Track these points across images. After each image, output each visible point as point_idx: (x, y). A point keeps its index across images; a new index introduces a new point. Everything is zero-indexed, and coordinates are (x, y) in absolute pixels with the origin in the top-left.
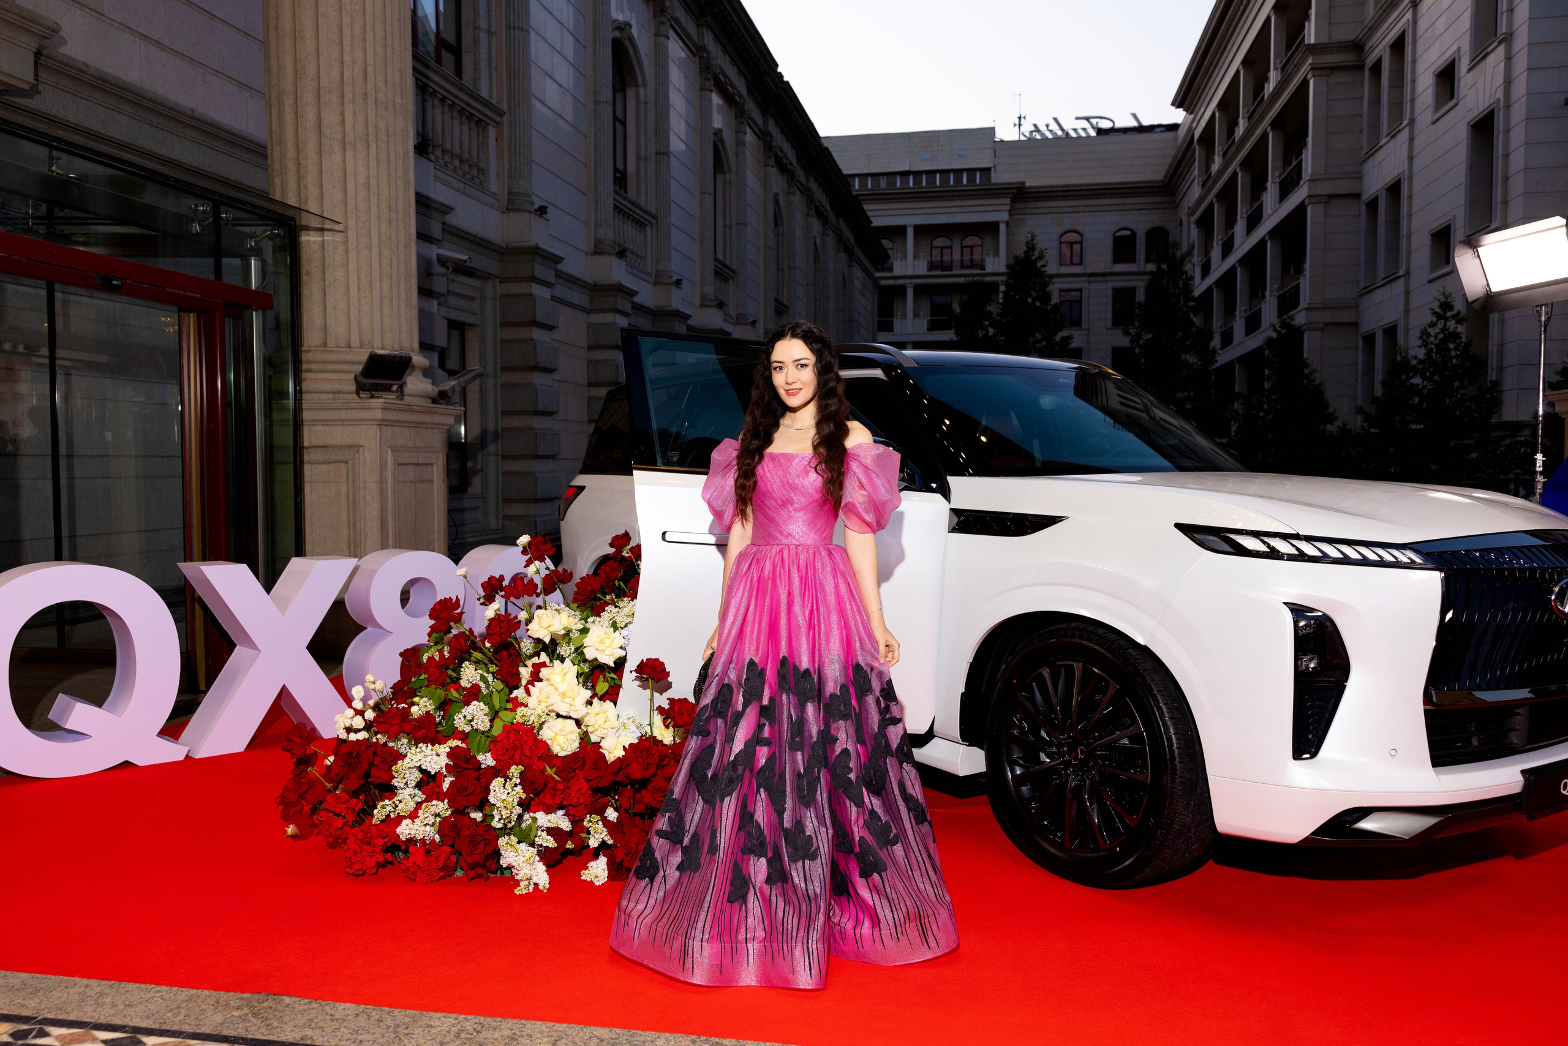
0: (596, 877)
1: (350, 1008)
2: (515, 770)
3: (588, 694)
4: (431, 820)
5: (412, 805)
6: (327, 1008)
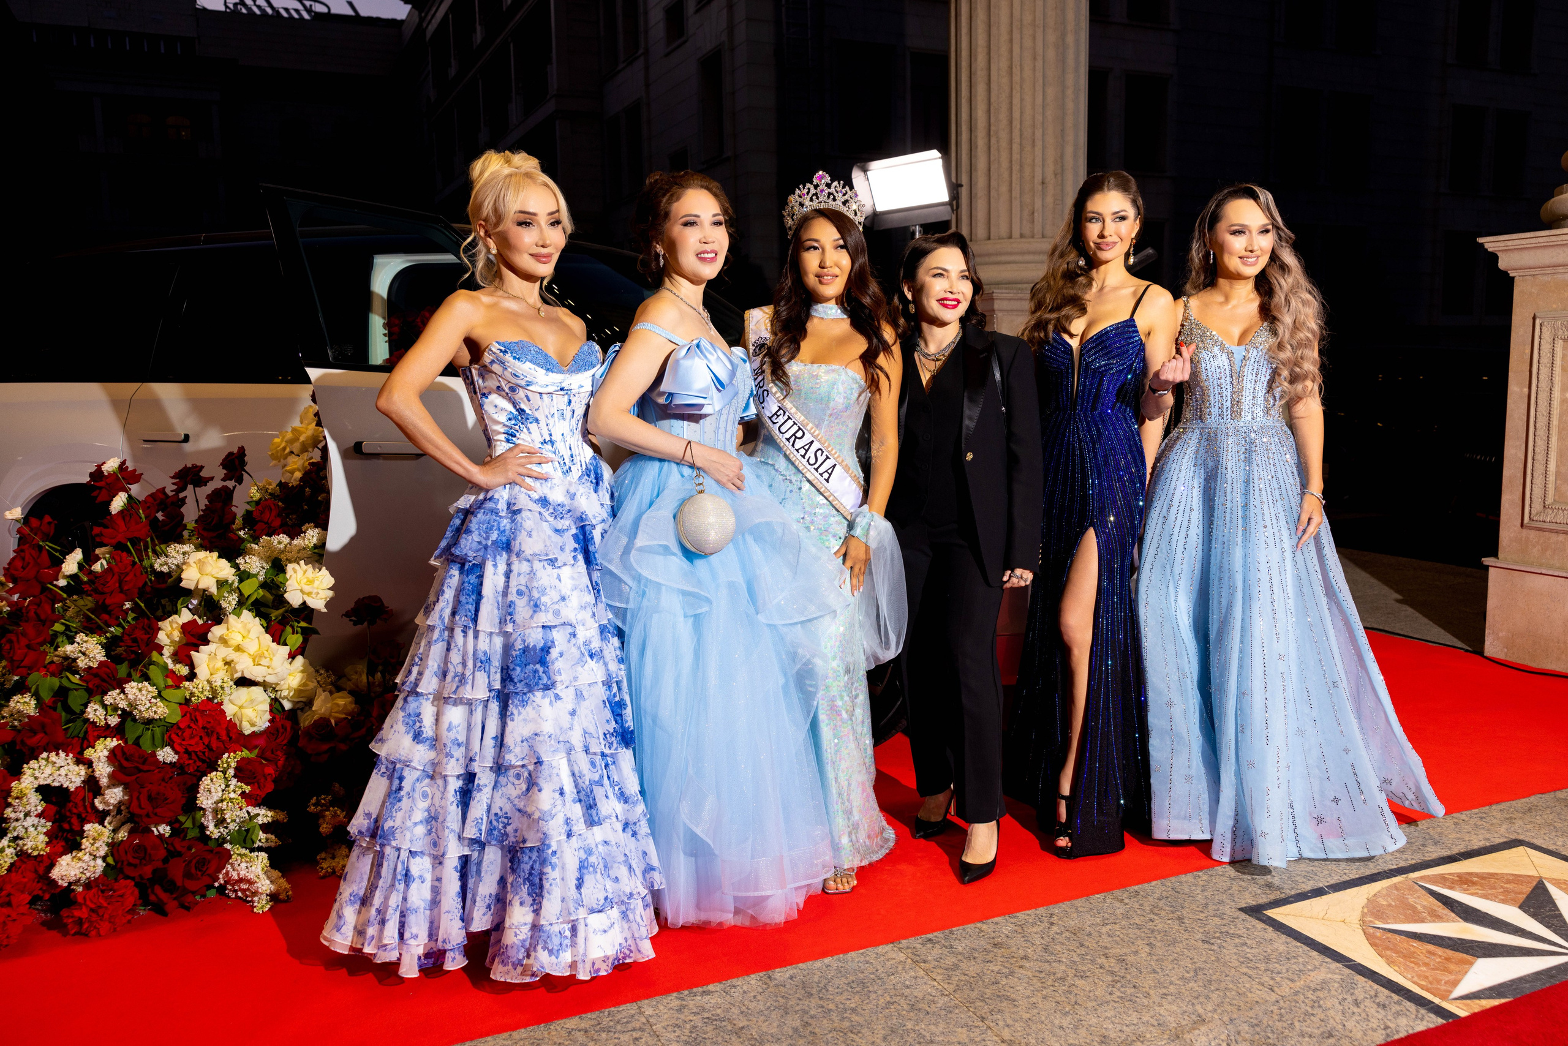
2: (232, 760)
3: (285, 650)
4: (104, 849)
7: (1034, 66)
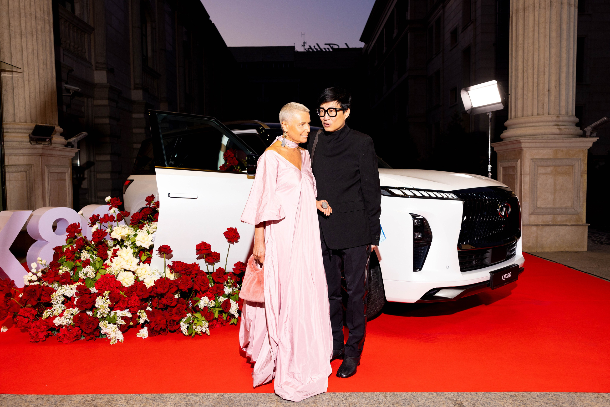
0: (143, 335)
1: (34, 396)
2: (107, 293)
3: (138, 261)
4: (69, 316)
5: (60, 311)
6: (23, 398)
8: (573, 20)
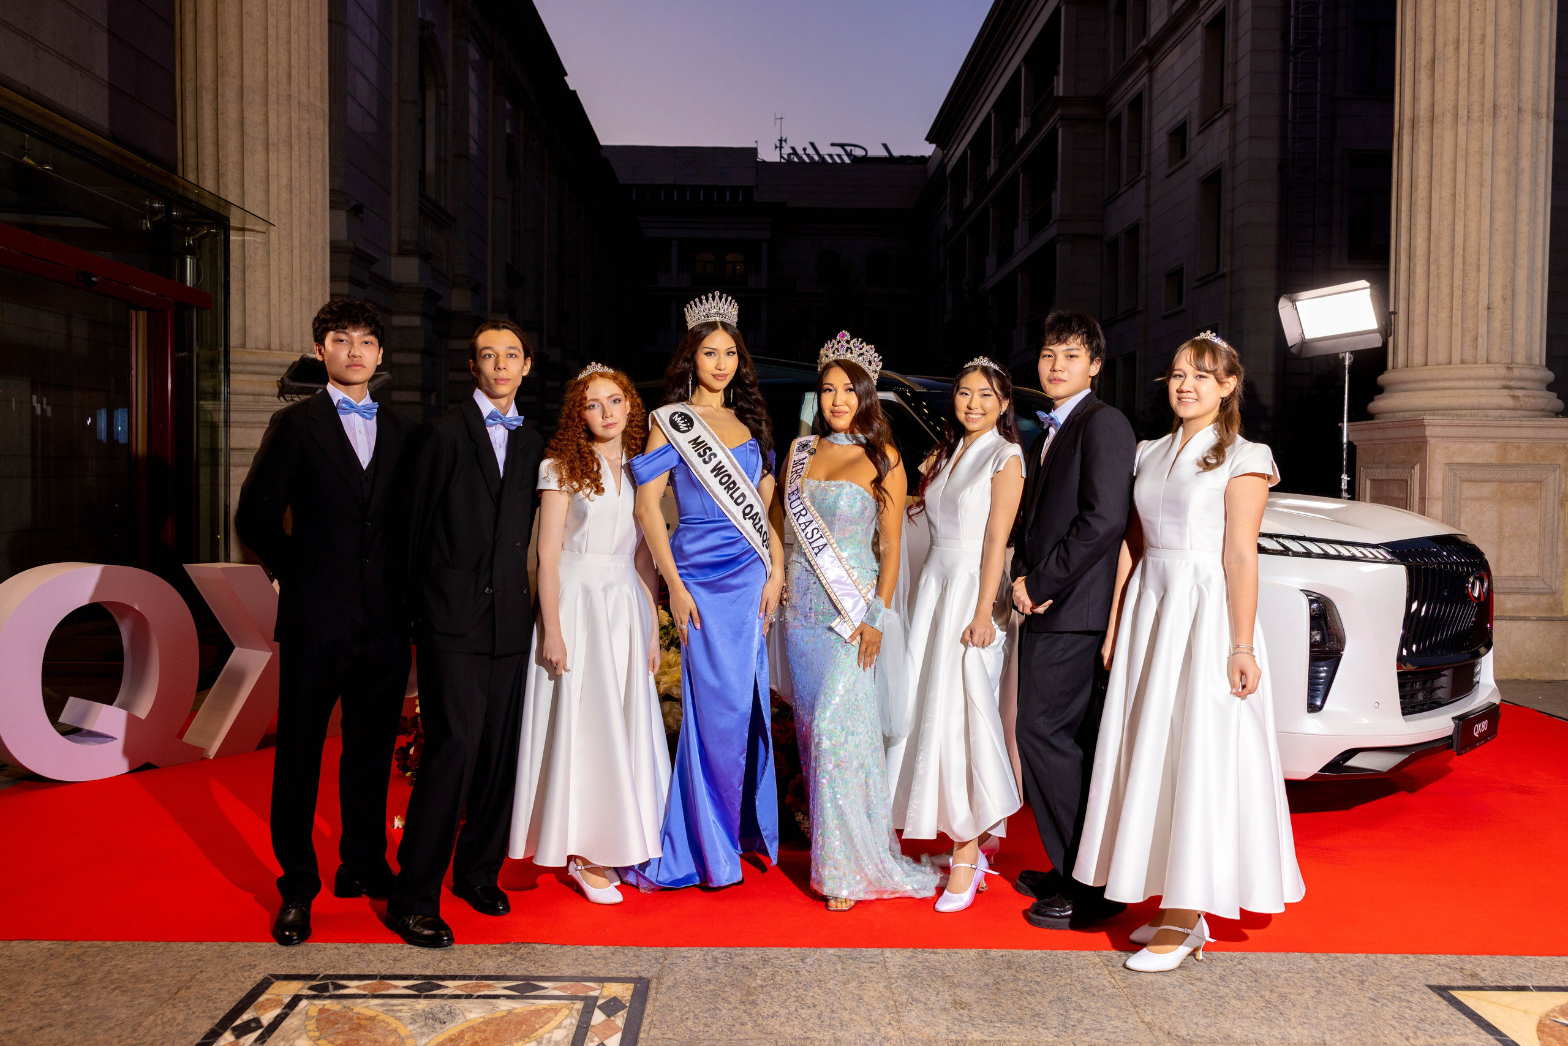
7: (1481, 193)
8: (1544, 149)
